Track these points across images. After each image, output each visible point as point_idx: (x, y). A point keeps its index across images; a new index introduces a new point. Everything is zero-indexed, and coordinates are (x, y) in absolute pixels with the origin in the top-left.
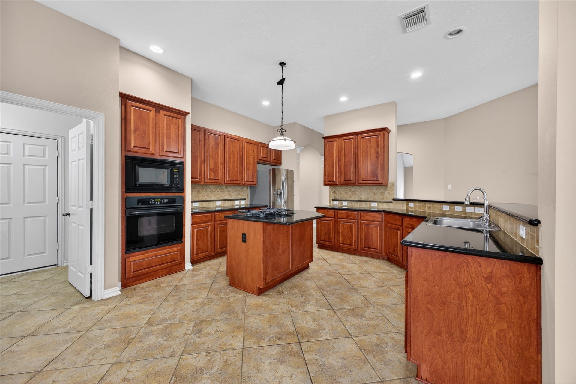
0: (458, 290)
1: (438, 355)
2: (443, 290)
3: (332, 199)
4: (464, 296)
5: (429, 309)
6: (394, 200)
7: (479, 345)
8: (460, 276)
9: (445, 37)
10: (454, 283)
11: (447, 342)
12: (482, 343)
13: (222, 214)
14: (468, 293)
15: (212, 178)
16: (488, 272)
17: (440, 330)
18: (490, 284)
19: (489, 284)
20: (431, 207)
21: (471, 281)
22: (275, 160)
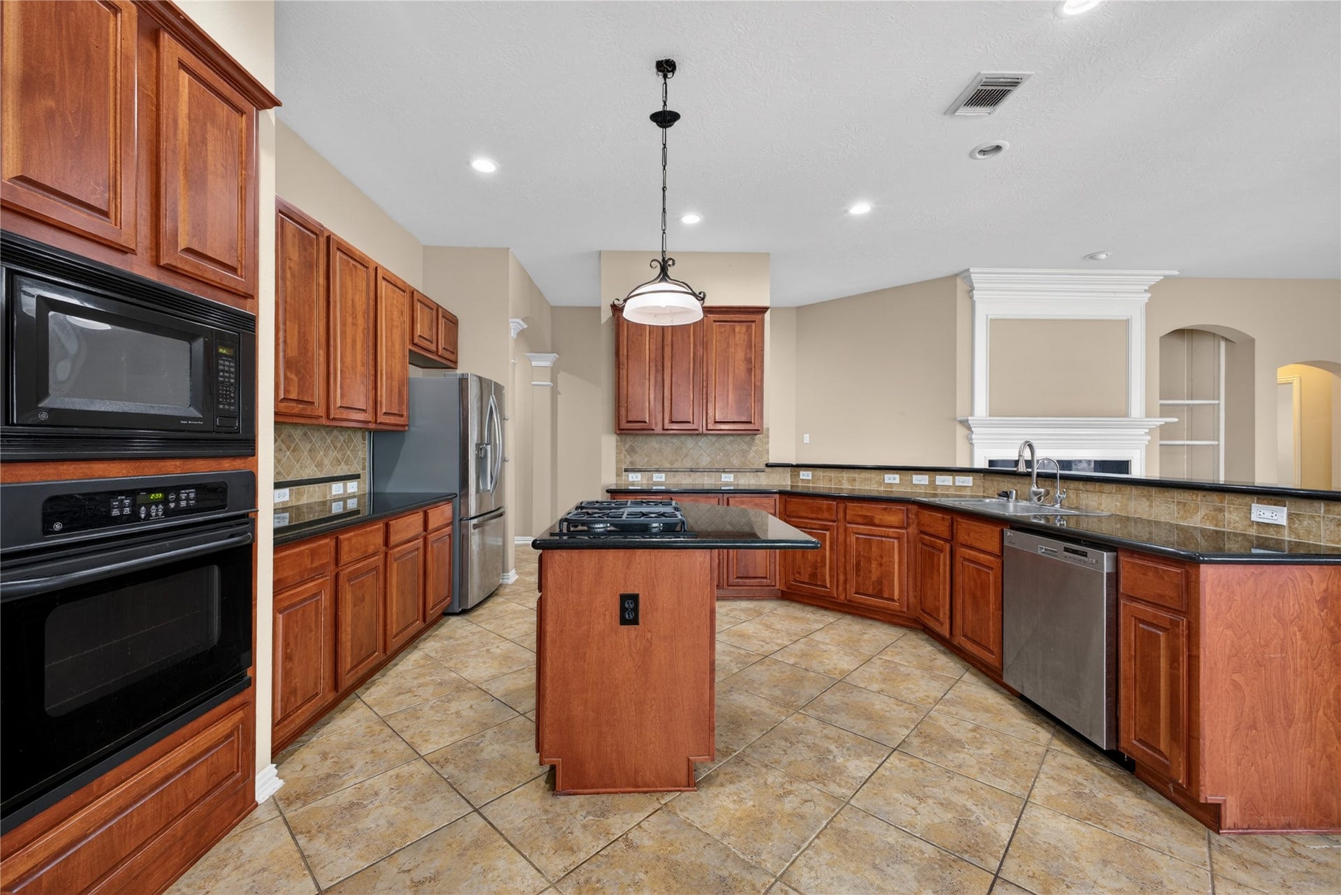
0: (1281, 633)
1: (1253, 768)
2: (1258, 641)
3: (624, 467)
4: (1290, 642)
5: (1236, 685)
6: (767, 465)
7: (1311, 725)
8: (1283, 606)
9: (971, 155)
10: (1275, 621)
11: (1265, 737)
12: (1316, 718)
13: (355, 536)
14: (1295, 635)
15: (293, 396)
16: (1321, 590)
17: (1254, 717)
18: (1325, 610)
19: (1322, 611)
20: (857, 479)
21: (1299, 612)
22: (446, 350)
